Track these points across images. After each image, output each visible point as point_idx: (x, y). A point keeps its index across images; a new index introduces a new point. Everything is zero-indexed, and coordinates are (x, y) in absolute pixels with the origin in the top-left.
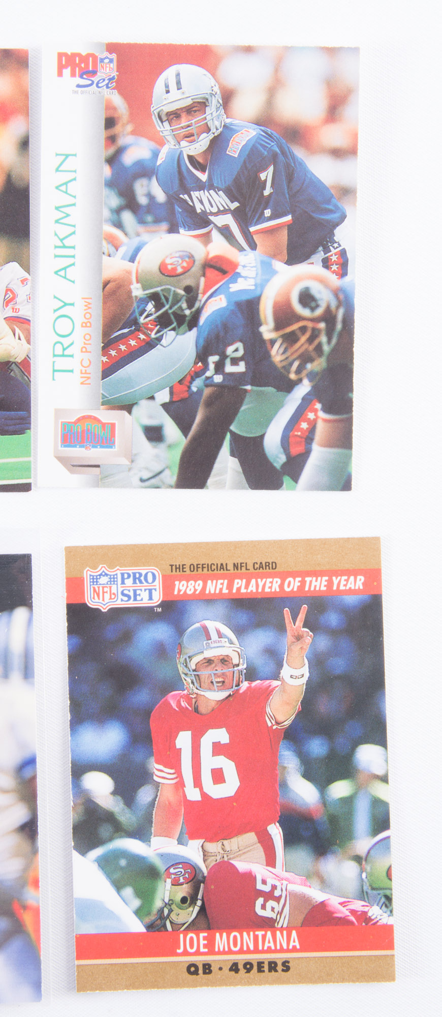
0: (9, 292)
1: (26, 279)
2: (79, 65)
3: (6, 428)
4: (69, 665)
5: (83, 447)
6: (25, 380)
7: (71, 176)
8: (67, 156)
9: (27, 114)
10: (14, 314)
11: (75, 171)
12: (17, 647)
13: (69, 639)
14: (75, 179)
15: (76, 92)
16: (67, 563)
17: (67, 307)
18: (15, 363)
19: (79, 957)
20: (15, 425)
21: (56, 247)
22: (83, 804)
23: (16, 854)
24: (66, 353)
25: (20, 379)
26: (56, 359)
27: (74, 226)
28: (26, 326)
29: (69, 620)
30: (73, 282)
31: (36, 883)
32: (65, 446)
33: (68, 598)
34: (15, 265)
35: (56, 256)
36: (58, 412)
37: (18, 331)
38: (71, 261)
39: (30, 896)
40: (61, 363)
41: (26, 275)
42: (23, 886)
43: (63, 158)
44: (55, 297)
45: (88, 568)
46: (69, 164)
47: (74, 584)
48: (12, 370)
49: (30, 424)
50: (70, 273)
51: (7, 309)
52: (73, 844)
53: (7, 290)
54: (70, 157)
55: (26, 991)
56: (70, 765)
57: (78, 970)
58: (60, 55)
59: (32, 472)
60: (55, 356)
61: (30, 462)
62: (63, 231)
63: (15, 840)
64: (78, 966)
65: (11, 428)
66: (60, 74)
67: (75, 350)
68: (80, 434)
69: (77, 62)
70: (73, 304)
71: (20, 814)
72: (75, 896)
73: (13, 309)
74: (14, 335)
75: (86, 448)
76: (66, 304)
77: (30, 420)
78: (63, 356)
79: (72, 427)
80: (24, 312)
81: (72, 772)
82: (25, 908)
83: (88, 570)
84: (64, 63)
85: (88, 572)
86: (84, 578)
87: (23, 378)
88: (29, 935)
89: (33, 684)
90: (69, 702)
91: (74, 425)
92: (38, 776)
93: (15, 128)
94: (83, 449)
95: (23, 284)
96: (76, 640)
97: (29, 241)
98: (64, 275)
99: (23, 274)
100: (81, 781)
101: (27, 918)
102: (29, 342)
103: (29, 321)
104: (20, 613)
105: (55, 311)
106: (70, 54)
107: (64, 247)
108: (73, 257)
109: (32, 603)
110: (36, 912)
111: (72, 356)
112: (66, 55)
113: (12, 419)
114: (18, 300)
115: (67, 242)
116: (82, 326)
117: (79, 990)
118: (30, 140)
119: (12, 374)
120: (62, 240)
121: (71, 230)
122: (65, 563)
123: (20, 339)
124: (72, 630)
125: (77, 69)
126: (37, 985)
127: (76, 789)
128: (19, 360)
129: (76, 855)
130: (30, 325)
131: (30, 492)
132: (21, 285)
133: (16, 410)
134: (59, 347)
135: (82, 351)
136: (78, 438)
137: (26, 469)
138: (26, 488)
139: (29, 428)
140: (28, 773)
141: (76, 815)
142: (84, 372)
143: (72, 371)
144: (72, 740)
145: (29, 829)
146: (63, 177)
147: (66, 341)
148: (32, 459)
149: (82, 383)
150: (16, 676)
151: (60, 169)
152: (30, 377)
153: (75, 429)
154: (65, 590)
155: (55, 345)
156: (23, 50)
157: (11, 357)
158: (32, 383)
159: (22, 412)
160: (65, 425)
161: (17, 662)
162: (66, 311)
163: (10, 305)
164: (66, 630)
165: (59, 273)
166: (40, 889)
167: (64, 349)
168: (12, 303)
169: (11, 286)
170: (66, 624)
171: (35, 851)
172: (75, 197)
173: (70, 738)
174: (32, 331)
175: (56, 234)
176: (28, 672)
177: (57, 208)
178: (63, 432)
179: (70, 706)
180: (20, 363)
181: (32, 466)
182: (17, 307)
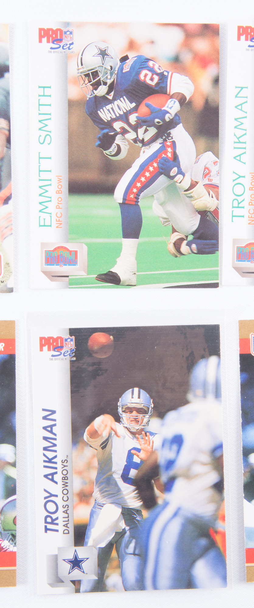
0: (206, 169)
1: (217, 162)
2: (250, 34)
3: (204, 250)
4: (241, 390)
5: (249, 261)
6: (215, 221)
7: (244, 100)
8: (242, 88)
9: (218, 63)
10: (209, 183)
11: (247, 97)
12: (211, 379)
13: (241, 375)
14: (246, 102)
15: (248, 50)
16: (240, 330)
17: (241, 178)
18: (209, 211)
19: (248, 561)
20: (209, 248)
21: (235, 142)
22: (250, 472)
23: (212, 501)
24: (240, 205)
25: (212, 221)
26: (234, 209)
27: (246, 130)
28: (216, 189)
29: (241, 364)
30: (245, 163)
31: (223, 518)
32: (239, 261)
33: (240, 350)
34: (210, 153)
35: (235, 148)
36: (235, 241)
37: (211, 192)
38: (243, 151)
39: (220, 526)
40: (237, 212)
41: (216, 159)
42: (215, 520)
43: (240, 89)
44: (234, 172)
45: (252, 333)
46: (243, 93)
47: (244, 343)
48: (208, 216)
49: (218, 247)
50: (243, 158)
51: (205, 179)
52: (244, 495)
53: (205, 168)
54: (244, 89)
55: (218, 581)
56: (242, 449)
57: (247, 569)
58: (239, 28)
59: (219, 276)
60: (233, 207)
61: (218, 270)
62: (239, 133)
63: (210, 493)
64: (247, 567)
65: (207, 250)
66: (239, 39)
67: (245, 204)
68: (248, 254)
69: (249, 32)
70: (244, 177)
71: (213, 478)
72: (245, 526)
73: (209, 179)
74: (209, 195)
75: (251, 262)
76: (240, 177)
77: (218, 246)
78: (238, 207)
79: (243, 250)
80: (215, 181)
81: (243, 452)
82: (217, 532)
83: (252, 334)
84: (241, 32)
85: (252, 335)
86: (250, 339)
87: (214, 220)
88: (219, 549)
89: (221, 401)
90: (241, 412)
91: (244, 248)
92: (224, 455)
93: (211, 71)
94: (250, 263)
95: (215, 164)
96: (245, 375)
97: (218, 139)
98: (239, 159)
99: (214, 158)
100: (248, 459)
101: (218, 539)
102: (218, 199)
103: (218, 186)
104: (213, 359)
105: (234, 181)
106: (245, 27)
107: (240, 142)
108: (245, 148)
109: (220, 353)
110: (223, 535)
111: (243, 207)
112: (242, 27)
113: (208, 245)
114: (212, 174)
115: (241, 140)
116: (250, 190)
117: (248, 581)
118: (220, 79)
119: (208, 218)
120: (238, 138)
121: (244, 132)
122: (238, 330)
123: (212, 197)
124: (243, 370)
125: (249, 36)
126: (224, 578)
127: (245, 463)
128: (212, 210)
129: (245, 502)
130: (218, 189)
131: (218, 288)
132: (214, 165)
133: (210, 239)
134: (236, 202)
135: (249, 205)
136: (247, 256)
137: (216, 274)
138: (216, 285)
139: (218, 250)
140: (218, 454)
141: (245, 478)
142: (250, 217)
143: (243, 216)
144: (243, 434)
145: (219, 487)
146: (240, 101)
147: (240, 199)
148: (219, 268)
149: (249, 224)
150: (211, 397)
151: (238, 96)
152: (218, 219)
153: (245, 251)
154: (239, 346)
155: (233, 201)
156: (216, 24)
157: (207, 208)
158: (219, 224)
159: (213, 241)
160: (239, 249)
161: (211, 388)
162: (240, 180)
163: (207, 177)
164: (239, 369)
165: (236, 158)
166: (226, 521)
167: (239, 203)
168: (208, 176)
169: (207, 166)
170: (239, 366)
171: (222, 500)
172: (246, 113)
173: (242, 433)
174: (219, 192)
175: (235, 135)
176: (217, 394)
177: (236, 119)
178: (238, 252)
179: (242, 414)
180: (212, 212)
181: (219, 273)
182: (211, 178)
